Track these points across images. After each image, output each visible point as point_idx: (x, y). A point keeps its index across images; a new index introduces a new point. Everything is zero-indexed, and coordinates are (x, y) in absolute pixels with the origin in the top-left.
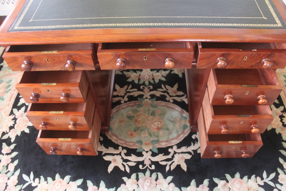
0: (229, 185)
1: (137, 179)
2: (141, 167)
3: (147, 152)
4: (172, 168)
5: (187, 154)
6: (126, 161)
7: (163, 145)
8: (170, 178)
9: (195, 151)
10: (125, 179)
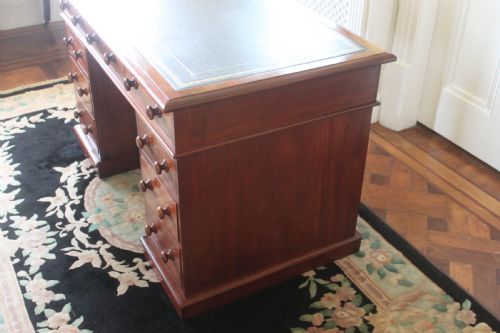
0: (64, 326)
1: (39, 227)
2: (60, 223)
3: (86, 222)
4: (69, 254)
5: (100, 262)
6: (63, 208)
7: (105, 233)
8: (53, 257)
9: (110, 268)
10: (36, 216)
